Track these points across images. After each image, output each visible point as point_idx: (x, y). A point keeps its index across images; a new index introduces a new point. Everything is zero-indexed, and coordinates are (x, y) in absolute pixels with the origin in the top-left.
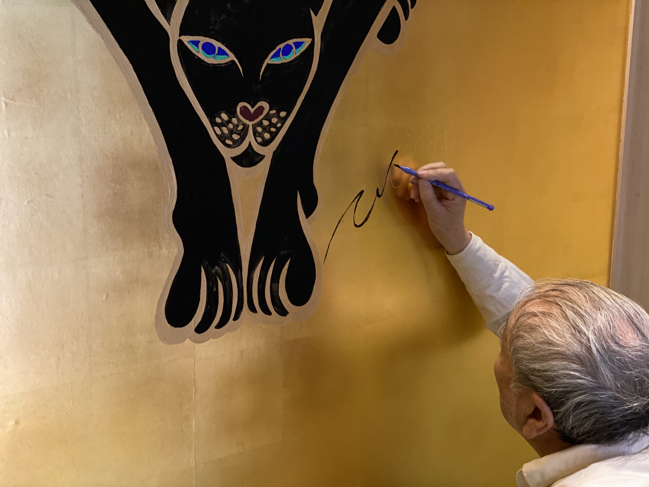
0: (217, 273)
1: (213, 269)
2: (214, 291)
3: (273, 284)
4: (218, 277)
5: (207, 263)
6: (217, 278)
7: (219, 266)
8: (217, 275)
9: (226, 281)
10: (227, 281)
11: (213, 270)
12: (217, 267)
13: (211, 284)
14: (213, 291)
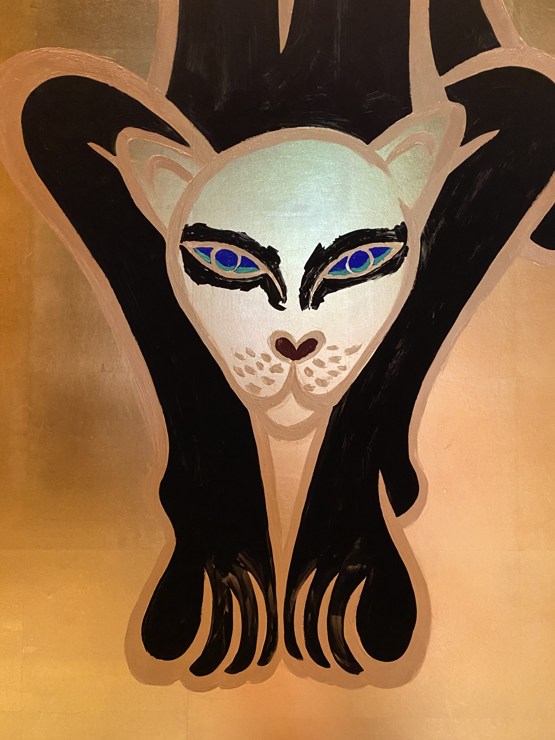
0: (230, 584)
1: (224, 577)
2: (226, 612)
3: (334, 617)
4: (233, 591)
5: (214, 567)
6: (230, 591)
7: (234, 574)
8: (231, 588)
9: (246, 600)
10: (248, 599)
11: (225, 579)
12: (230, 575)
13: (220, 601)
14: (224, 611)
